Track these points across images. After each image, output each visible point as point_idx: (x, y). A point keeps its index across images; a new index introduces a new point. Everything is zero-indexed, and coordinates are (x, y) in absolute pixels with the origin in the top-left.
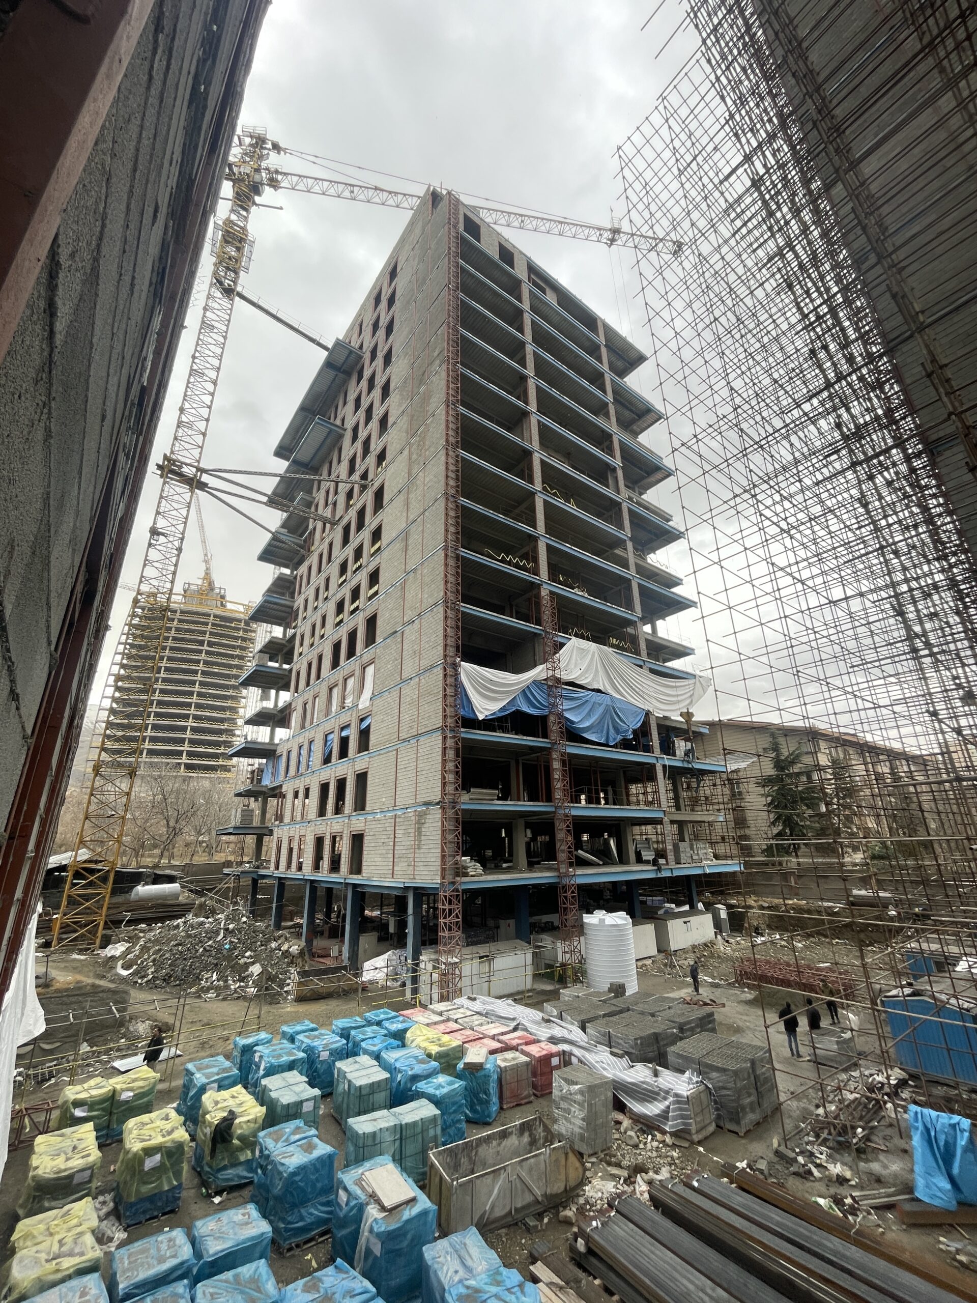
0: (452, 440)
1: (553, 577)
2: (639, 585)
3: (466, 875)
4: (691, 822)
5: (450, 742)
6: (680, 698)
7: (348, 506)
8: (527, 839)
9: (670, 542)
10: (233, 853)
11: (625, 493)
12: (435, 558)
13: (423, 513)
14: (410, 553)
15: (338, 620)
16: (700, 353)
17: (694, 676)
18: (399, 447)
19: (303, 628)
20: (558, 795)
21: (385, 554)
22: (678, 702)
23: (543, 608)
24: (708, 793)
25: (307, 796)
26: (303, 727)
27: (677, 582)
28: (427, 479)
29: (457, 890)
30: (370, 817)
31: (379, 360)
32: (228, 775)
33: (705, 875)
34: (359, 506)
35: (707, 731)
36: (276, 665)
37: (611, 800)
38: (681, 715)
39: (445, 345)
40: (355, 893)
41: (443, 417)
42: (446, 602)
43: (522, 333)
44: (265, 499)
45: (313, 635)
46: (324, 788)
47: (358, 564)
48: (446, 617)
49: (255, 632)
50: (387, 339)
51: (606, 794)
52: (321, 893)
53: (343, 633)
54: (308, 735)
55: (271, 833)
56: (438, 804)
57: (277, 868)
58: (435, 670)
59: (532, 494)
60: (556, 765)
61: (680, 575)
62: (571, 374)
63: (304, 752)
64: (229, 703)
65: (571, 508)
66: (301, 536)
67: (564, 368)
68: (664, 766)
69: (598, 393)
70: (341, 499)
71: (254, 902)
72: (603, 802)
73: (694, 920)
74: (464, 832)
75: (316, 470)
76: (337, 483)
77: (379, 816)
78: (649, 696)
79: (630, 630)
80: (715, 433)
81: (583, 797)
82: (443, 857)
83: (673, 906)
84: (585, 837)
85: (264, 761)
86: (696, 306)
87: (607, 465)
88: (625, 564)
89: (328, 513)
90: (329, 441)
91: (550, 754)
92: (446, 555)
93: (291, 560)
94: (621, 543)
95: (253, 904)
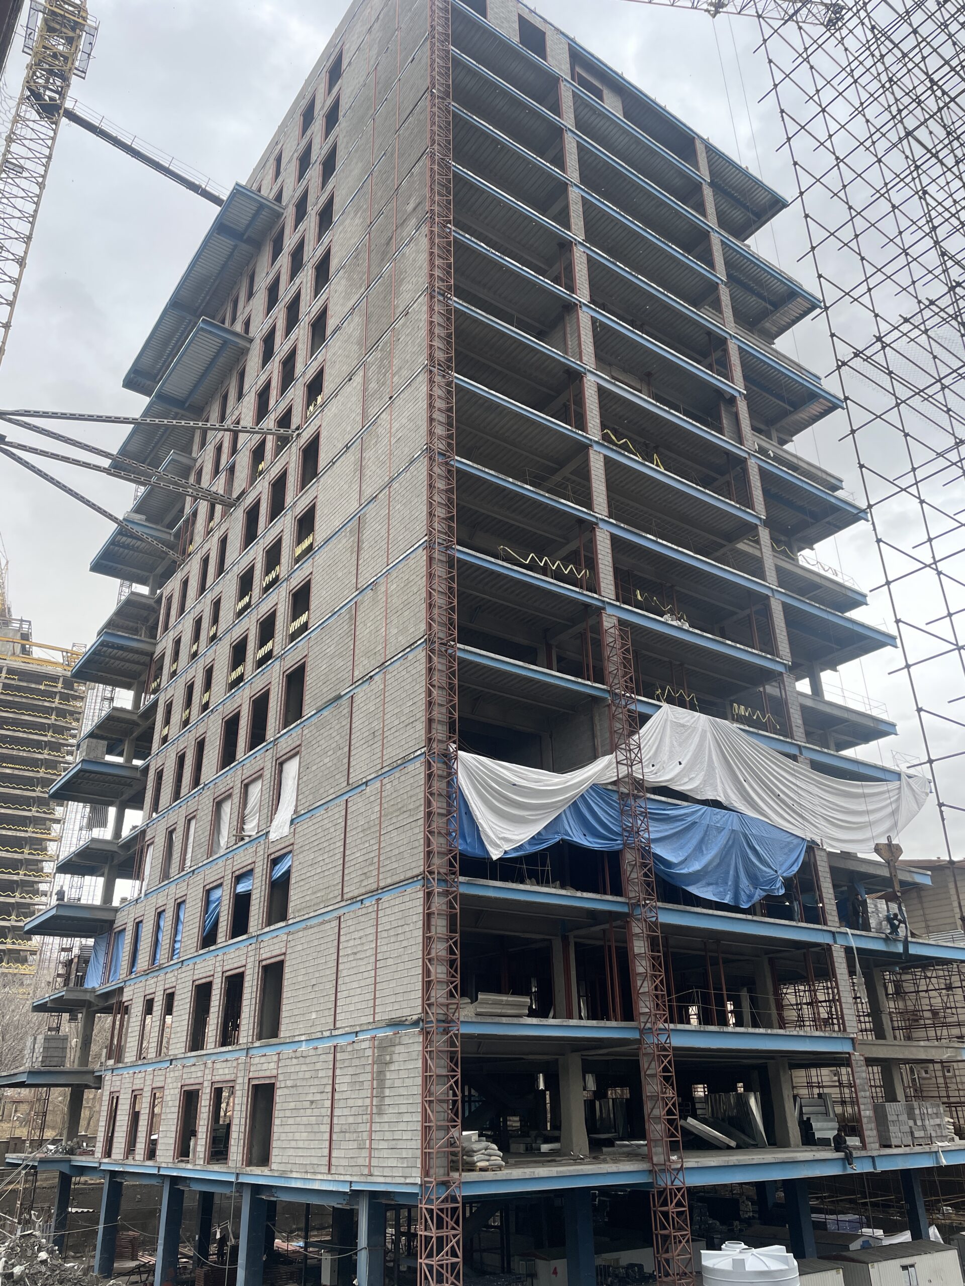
0: (440, 355)
1: (624, 594)
2: (785, 606)
3: (470, 1167)
4: (906, 1061)
5: (439, 904)
6: (873, 817)
7: (255, 474)
8: (586, 1095)
9: (840, 528)
10: (25, 1122)
11: (752, 441)
12: (411, 562)
13: (389, 484)
14: (364, 555)
15: (234, 675)
16: (883, 193)
17: (898, 775)
18: (346, 370)
19: (170, 692)
20: (644, 1006)
21: (321, 558)
22: (870, 824)
23: (607, 652)
24: (937, 1002)
25: (169, 1009)
26: (165, 875)
27: (856, 600)
28: (396, 425)
29: (454, 1199)
30: (287, 1051)
31: (311, 221)
32: (22, 969)
33: (942, 1170)
34: (275, 472)
35: (927, 881)
36: (120, 760)
37: (747, 1017)
38: (877, 849)
39: (427, 191)
40: (256, 1204)
41: (424, 317)
42: (430, 641)
43: (563, 168)
44: (106, 463)
45: (188, 703)
46: (203, 992)
47: (273, 575)
48: (430, 670)
49: (82, 698)
50: (324, 184)
51: (737, 1005)
52: (191, 1203)
53: (243, 699)
54: (174, 891)
55: (98, 1082)
56: (415, 1023)
57: (108, 1153)
58: (411, 767)
59: (583, 449)
60: (640, 947)
61: (862, 586)
62: (650, 235)
63: (167, 923)
64: (29, 832)
65: (655, 471)
66: (171, 526)
67: (637, 226)
68: (848, 950)
69: (700, 267)
70: (243, 460)
71: (63, 1220)
72: (732, 1020)
73: (924, 1263)
74: (467, 1079)
75: (198, 411)
76: (235, 435)
77: (304, 1047)
78: (814, 813)
79: (771, 689)
80: (916, 332)
81: (693, 1010)
82: (426, 1130)
83: (879, 1233)
84: (700, 1091)
85: (91, 942)
86: (870, 112)
87: (719, 392)
88: (756, 568)
89: (219, 486)
90: (221, 360)
91: (626, 925)
92: (430, 559)
93: (152, 569)
94: (748, 530)
95: (60, 1225)
